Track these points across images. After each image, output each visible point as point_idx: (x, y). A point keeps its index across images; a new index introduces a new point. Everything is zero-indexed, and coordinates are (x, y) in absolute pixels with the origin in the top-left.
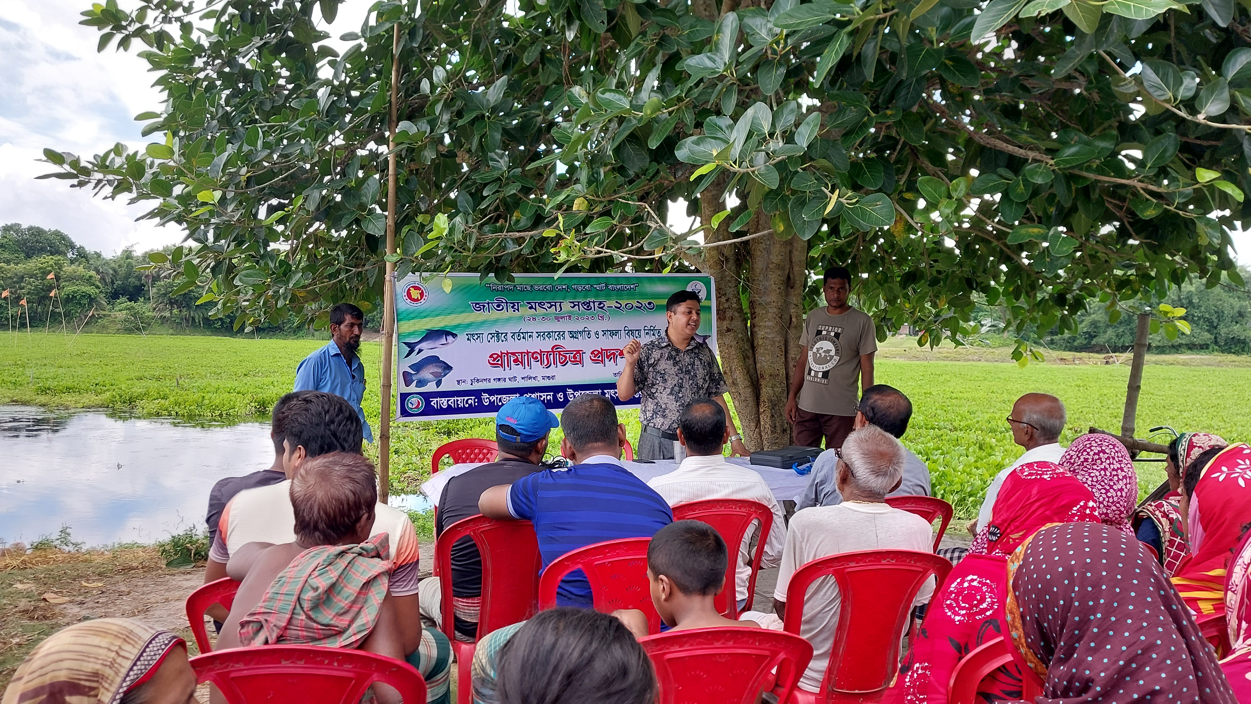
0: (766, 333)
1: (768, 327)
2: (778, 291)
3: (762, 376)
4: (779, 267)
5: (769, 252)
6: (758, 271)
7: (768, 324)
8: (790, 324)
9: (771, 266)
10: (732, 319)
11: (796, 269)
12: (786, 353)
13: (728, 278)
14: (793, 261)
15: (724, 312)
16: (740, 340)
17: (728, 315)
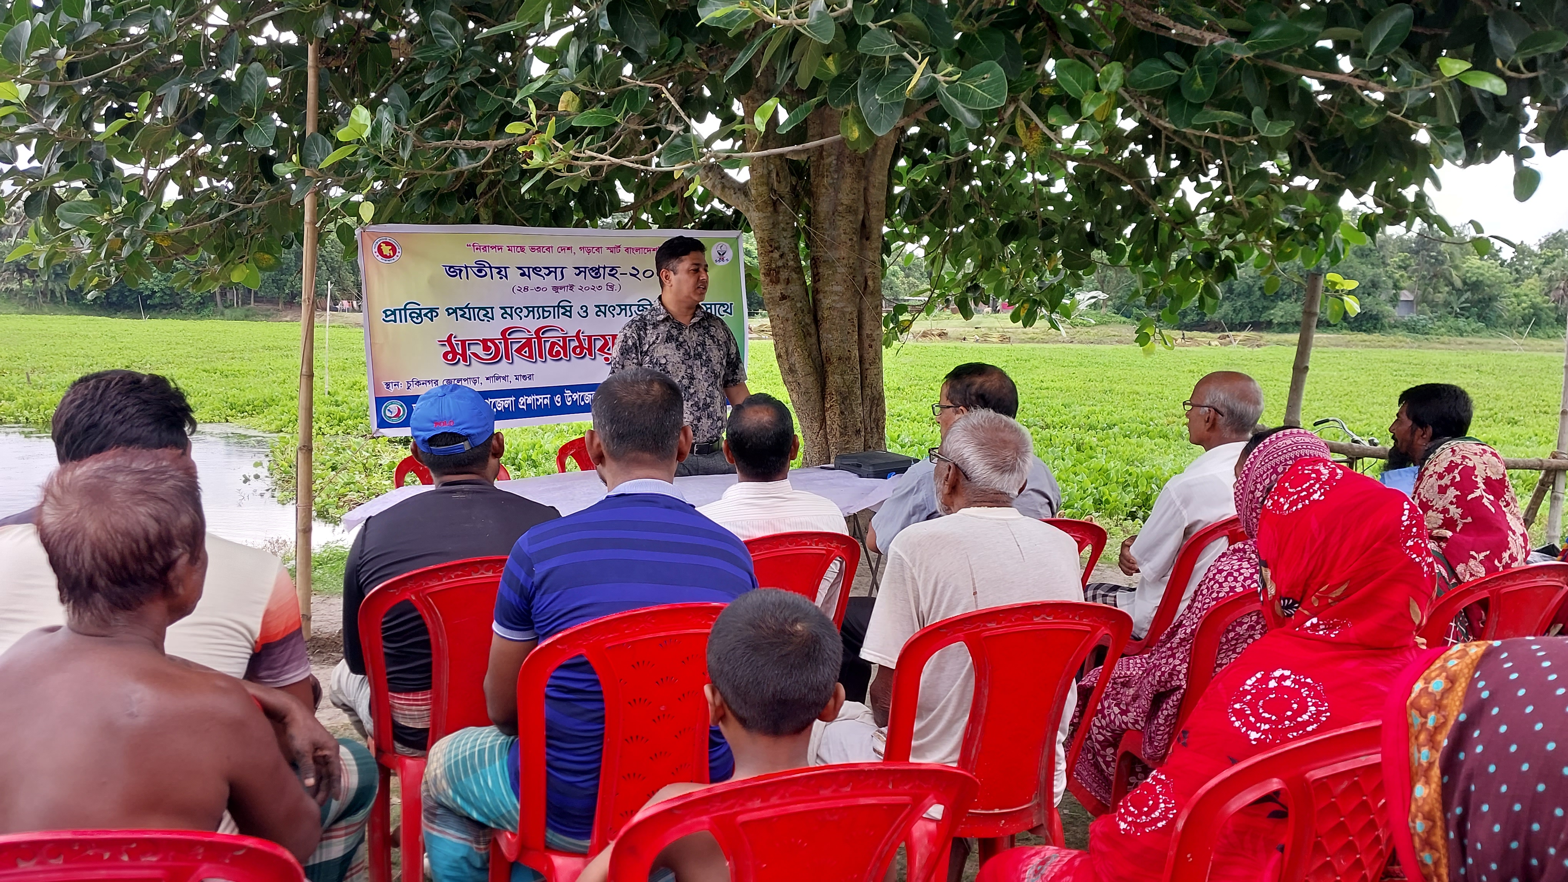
0: (834, 301)
1: (836, 294)
2: (849, 243)
3: (829, 360)
4: (850, 210)
5: (837, 191)
6: (822, 215)
7: (837, 288)
8: (865, 288)
9: (840, 208)
10: (788, 282)
11: (873, 212)
12: (860, 328)
13: (782, 225)
14: (870, 201)
15: (778, 273)
16: (800, 311)
17: (783, 277)
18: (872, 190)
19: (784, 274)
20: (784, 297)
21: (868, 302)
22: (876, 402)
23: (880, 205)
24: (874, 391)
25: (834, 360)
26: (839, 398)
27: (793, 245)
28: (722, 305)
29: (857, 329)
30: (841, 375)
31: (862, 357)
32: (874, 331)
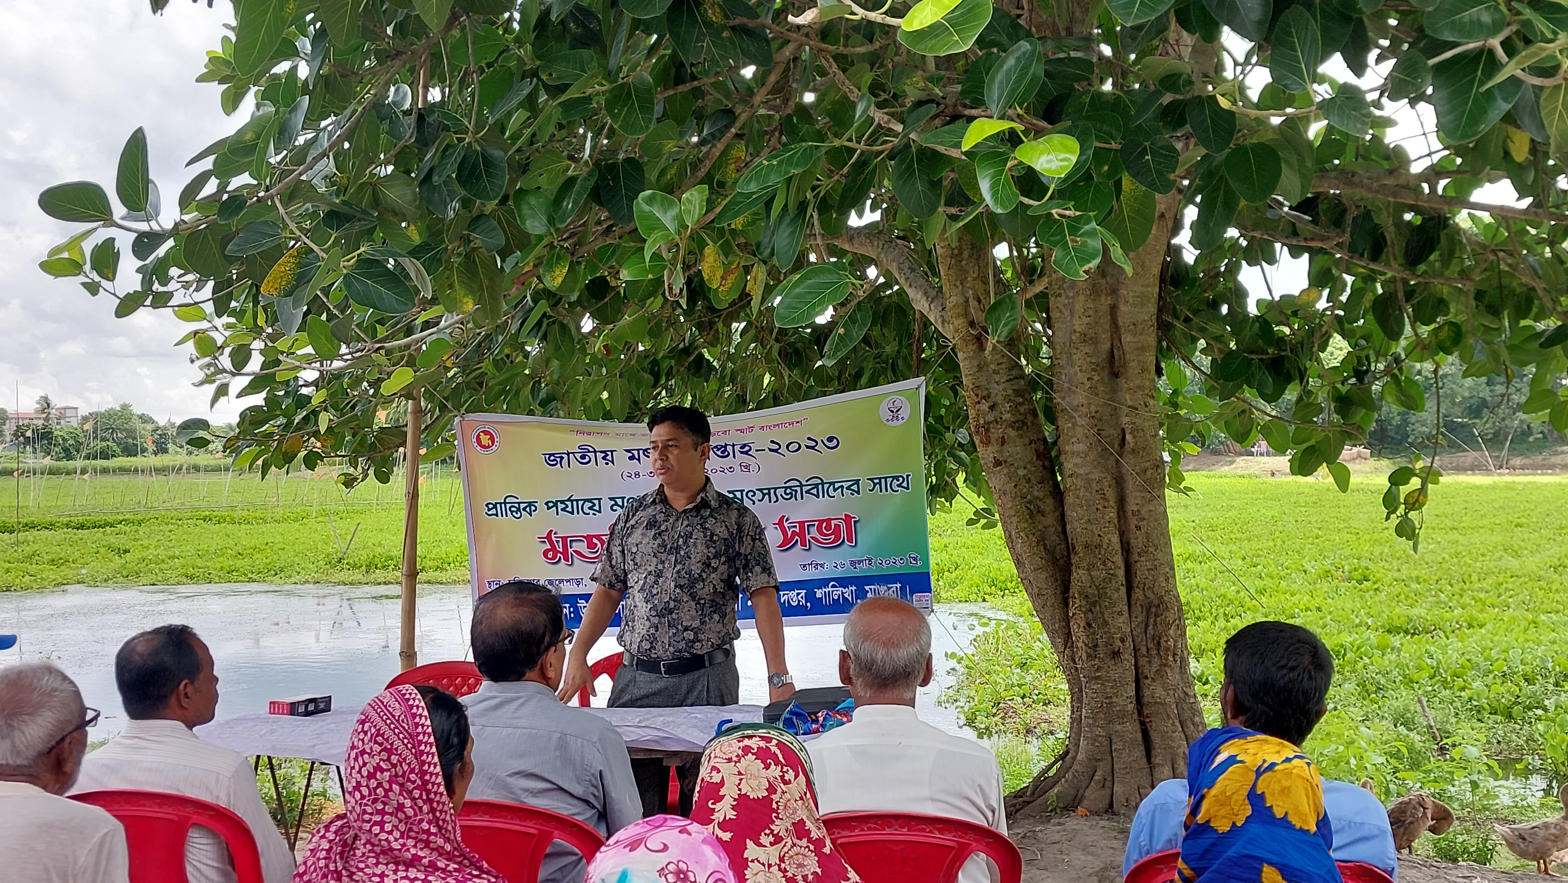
2: (1090, 384)
3: (1074, 548)
6: (1058, 348)
7: (1077, 447)
8: (1122, 445)
9: (1074, 338)
10: (1003, 442)
11: (1127, 338)
12: (1121, 502)
13: (992, 367)
14: (1121, 324)
15: (987, 430)
16: (1023, 481)
17: (996, 436)
18: (1123, 308)
19: (996, 432)
20: (998, 463)
21: (1129, 464)
22: (1154, 610)
23: (1140, 327)
24: (1149, 594)
25: (1079, 549)
26: (1084, 603)
27: (1010, 392)
28: (897, 478)
29: (1112, 503)
30: (1088, 570)
31: (1128, 543)
32: (1143, 506)
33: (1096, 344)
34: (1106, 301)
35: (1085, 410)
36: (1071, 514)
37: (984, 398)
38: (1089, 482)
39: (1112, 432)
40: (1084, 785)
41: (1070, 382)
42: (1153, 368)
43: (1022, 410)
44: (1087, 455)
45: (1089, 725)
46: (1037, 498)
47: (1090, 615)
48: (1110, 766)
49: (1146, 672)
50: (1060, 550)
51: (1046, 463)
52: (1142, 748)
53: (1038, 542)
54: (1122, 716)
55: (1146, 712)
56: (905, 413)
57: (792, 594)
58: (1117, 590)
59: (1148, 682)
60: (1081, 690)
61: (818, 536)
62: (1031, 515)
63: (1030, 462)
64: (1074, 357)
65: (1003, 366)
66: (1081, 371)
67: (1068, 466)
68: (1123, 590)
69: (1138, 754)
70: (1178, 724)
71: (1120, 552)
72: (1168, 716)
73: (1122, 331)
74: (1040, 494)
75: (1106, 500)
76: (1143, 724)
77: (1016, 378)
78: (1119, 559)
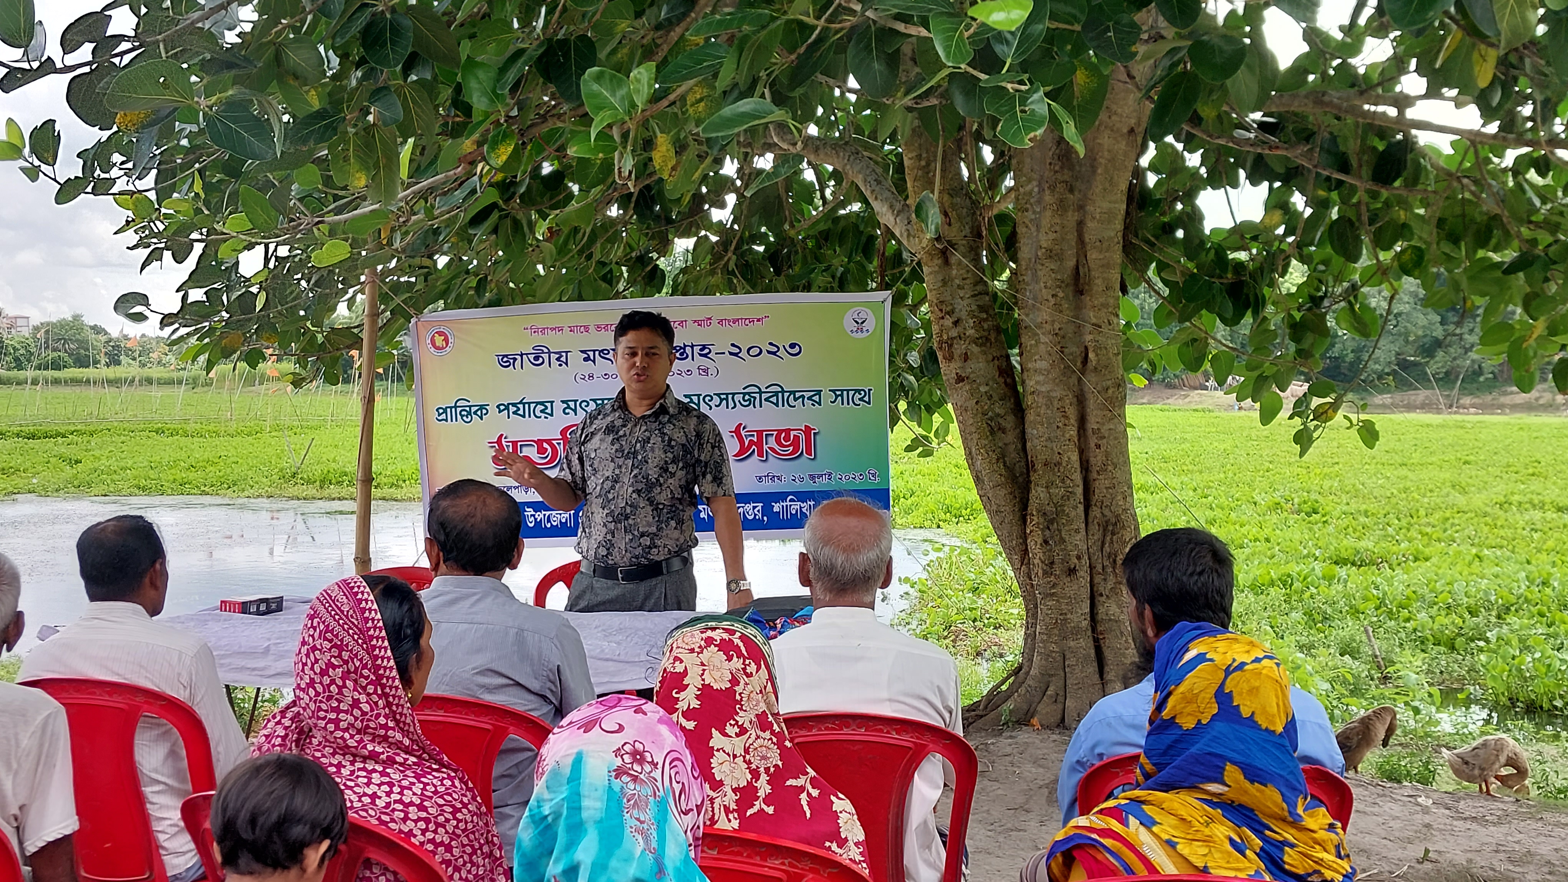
1: (1041, 372)
2: (1055, 301)
3: (1033, 466)
6: (1024, 264)
7: (1041, 364)
8: (1085, 363)
9: (1039, 254)
10: (966, 358)
11: (1092, 255)
12: (1082, 420)
13: (957, 281)
14: (1087, 240)
15: (951, 346)
16: (985, 398)
17: (959, 351)
18: (1090, 224)
19: (959, 348)
20: (960, 379)
21: (1090, 383)
22: (1110, 528)
23: (1106, 244)
24: (1107, 512)
25: (1038, 466)
26: (1042, 520)
27: (974, 307)
28: (858, 391)
29: (1072, 421)
30: (1047, 487)
31: (1088, 461)
32: (1103, 424)
33: (1061, 260)
34: (1072, 217)
35: (1048, 327)
36: (1031, 431)
37: (948, 313)
38: (1050, 399)
39: (1074, 349)
40: (1036, 700)
41: (1035, 298)
42: (1118, 286)
43: (986, 326)
44: (1049, 372)
45: (1043, 641)
46: (998, 415)
47: (1047, 533)
48: (1062, 682)
49: (1101, 589)
50: (1019, 468)
51: (1008, 380)
52: (1095, 664)
53: (998, 460)
54: (1076, 632)
55: (1100, 628)
56: (870, 325)
57: (749, 507)
58: (1075, 508)
59: (1103, 599)
60: (1036, 607)
61: (777, 447)
62: (992, 432)
63: (993, 379)
64: (1039, 273)
65: (968, 281)
66: (1046, 287)
67: (1030, 383)
68: (1081, 508)
69: (1091, 669)
70: (1131, 641)
71: (1079, 470)
72: (1122, 633)
73: (1088, 248)
74: (1001, 412)
75: (1067, 417)
76: (1096, 641)
77: (980, 294)
78: (1078, 477)
